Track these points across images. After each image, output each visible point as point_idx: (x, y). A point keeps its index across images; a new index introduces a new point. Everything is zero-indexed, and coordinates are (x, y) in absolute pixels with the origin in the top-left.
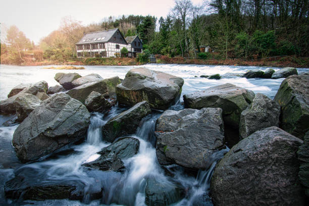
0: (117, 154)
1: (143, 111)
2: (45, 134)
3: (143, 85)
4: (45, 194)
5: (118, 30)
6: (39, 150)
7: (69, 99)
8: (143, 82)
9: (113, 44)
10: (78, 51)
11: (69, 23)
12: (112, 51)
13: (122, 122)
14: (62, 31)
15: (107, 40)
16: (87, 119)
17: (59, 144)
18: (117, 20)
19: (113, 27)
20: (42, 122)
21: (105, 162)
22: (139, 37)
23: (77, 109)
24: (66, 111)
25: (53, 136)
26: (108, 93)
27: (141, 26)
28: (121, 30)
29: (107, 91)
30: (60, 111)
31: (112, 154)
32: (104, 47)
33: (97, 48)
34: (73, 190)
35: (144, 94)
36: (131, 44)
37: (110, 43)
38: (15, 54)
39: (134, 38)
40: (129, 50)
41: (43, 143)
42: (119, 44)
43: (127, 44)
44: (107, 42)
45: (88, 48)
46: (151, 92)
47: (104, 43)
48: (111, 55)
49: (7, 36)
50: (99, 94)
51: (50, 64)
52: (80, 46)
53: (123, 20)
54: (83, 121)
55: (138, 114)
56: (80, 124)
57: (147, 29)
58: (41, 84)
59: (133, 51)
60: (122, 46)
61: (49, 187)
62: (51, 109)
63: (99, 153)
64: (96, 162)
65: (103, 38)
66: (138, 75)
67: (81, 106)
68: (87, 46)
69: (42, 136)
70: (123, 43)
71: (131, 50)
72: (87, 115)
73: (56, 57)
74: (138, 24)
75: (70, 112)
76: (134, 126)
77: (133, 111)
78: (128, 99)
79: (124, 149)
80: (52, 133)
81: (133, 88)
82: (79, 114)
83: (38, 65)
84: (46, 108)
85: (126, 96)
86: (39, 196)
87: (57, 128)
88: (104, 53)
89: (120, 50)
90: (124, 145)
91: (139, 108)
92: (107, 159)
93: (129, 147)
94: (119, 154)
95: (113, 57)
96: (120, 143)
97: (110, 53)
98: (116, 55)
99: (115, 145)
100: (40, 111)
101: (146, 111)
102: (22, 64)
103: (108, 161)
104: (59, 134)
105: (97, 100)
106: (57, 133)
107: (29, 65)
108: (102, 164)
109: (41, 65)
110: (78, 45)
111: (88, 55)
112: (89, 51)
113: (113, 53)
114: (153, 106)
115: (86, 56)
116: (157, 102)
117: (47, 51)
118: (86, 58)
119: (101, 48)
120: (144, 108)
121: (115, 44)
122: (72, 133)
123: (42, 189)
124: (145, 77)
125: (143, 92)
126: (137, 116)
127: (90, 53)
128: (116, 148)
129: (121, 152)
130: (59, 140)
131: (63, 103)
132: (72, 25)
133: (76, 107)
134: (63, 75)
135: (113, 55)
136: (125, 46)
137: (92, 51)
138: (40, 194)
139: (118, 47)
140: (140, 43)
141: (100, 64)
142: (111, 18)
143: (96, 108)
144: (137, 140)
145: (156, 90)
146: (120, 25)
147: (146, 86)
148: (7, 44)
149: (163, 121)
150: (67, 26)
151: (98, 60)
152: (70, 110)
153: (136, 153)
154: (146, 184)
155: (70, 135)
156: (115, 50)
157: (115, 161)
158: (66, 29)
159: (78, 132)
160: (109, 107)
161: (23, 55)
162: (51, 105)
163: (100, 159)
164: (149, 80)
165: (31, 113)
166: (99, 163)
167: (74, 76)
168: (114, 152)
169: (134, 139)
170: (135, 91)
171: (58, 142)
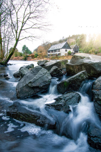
0: (66, 101)
1: (83, 77)
2: (28, 85)
3: (83, 62)
4: (23, 118)
5: (67, 42)
6: (25, 93)
7: (42, 68)
8: (83, 60)
9: (64, 49)
10: (48, 54)
11: (45, 42)
12: (63, 53)
13: (69, 82)
14: (42, 46)
15: (61, 48)
16: (49, 79)
17: (34, 91)
18: (66, 38)
19: (64, 41)
20: (28, 79)
21: (58, 105)
22: (77, 45)
23: (45, 74)
24: (39, 74)
25: (32, 86)
26: (61, 68)
27: (78, 40)
28: (68, 42)
29: (61, 67)
30: (36, 74)
31: (63, 101)
32: (60, 51)
33: (57, 52)
34: (38, 119)
35: (83, 67)
36: (73, 49)
37: (63, 49)
38: (25, 56)
39: (74, 46)
40: (72, 52)
41: (27, 90)
42: (67, 49)
43: (71, 49)
44: (61, 49)
45: (53, 52)
46: (88, 66)
47: (59, 49)
48: (63, 55)
49: (22, 49)
50: (57, 67)
51: (36, 60)
52: (49, 51)
53: (70, 37)
54: (47, 80)
55: (80, 78)
56: (46, 81)
57: (82, 40)
58: (31, 65)
59: (74, 52)
60: (68, 50)
61: (26, 114)
62: (33, 73)
63: (55, 99)
64: (53, 105)
65: (59, 47)
66: (80, 56)
67: (47, 72)
68: (52, 51)
69: (27, 86)
70: (69, 49)
71: (73, 52)
72: (50, 77)
73: (39, 57)
74: (77, 39)
75: (41, 74)
76: (77, 85)
77: (77, 76)
78: (73, 71)
79: (70, 99)
80: (31, 85)
81: (76, 64)
82: (45, 76)
83: (32, 60)
84: (31, 73)
85: (71, 69)
86: (21, 118)
87: (34, 82)
88: (59, 54)
89: (67, 52)
90: (71, 96)
91: (81, 74)
92: (60, 104)
93: (74, 98)
94: (67, 102)
95: (64, 56)
96: (68, 95)
97: (62, 54)
98: (65, 54)
99: (65, 96)
100: (28, 74)
101: (85, 77)
102: (27, 60)
103: (61, 105)
104: (35, 86)
105: (55, 70)
106: (34, 85)
107: (29, 60)
108: (56, 106)
109: (34, 60)
110: (48, 51)
111: (52, 55)
112: (53, 53)
113: (64, 54)
114: (89, 75)
115: (51, 56)
116: (92, 72)
117: (36, 54)
118: (51, 57)
119: (58, 52)
120: (84, 75)
121: (65, 49)
122: (42, 86)
123: (22, 114)
124: (84, 57)
125: (83, 66)
126: (79, 79)
127: (53, 54)
128: (66, 97)
129: (68, 101)
130: (34, 89)
131: (38, 70)
132: (46, 42)
133: (45, 72)
134: (41, 62)
135: (64, 55)
136: (70, 50)
137: (54, 53)
138: (21, 117)
139: (66, 51)
140: (77, 48)
141: (58, 59)
142: (63, 37)
143: (55, 75)
144: (78, 94)
145: (92, 64)
146: (68, 40)
147: (85, 62)
148: (22, 52)
149: (98, 83)
150: (45, 43)
151: (56, 57)
152: (42, 74)
153: (78, 102)
154: (88, 126)
155: (40, 87)
156: (65, 52)
157: (64, 105)
158: (44, 44)
159: (44, 86)
160: (62, 75)
161: (27, 56)
162: (33, 71)
163: (55, 103)
164: (86, 59)
165: (25, 76)
166: (54, 105)
167: (45, 61)
168: (64, 100)
169: (77, 93)
170: (78, 66)
171: (34, 90)
